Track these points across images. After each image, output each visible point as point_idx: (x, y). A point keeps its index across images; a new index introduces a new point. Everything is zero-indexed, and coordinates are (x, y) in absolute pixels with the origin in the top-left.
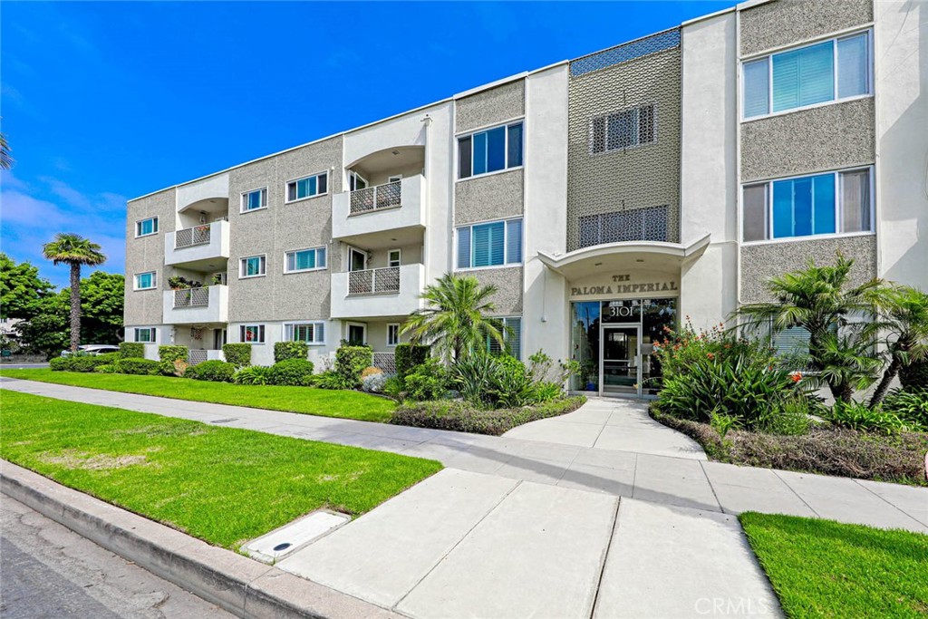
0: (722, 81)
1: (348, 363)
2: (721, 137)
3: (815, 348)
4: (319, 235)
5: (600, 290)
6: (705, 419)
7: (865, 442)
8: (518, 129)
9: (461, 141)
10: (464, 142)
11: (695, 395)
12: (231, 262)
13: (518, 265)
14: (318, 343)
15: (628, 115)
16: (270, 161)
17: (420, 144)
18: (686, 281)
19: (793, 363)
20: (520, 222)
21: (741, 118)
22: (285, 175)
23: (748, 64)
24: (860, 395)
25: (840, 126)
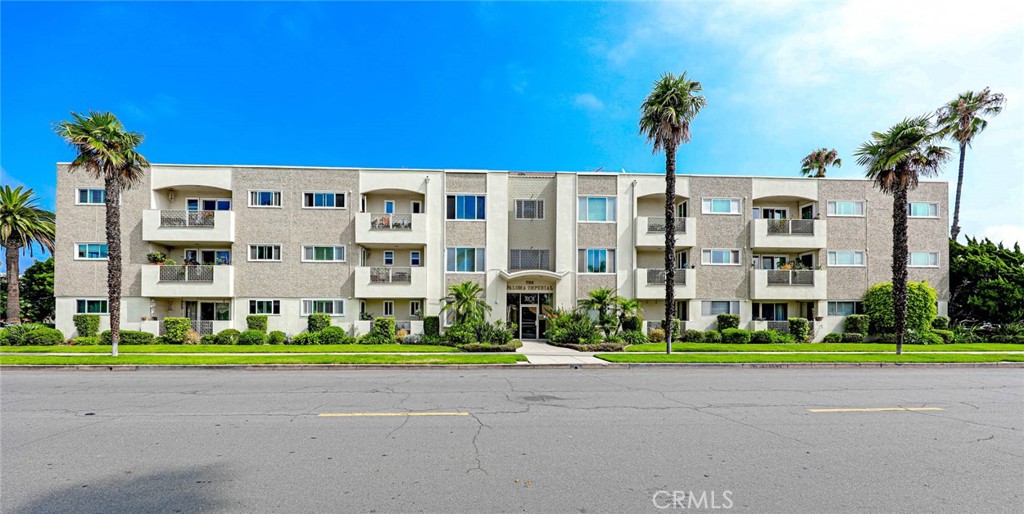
0: (571, 202)
1: (387, 328)
2: (570, 227)
3: (601, 317)
4: (338, 237)
5: (520, 288)
6: (578, 342)
7: (612, 344)
8: (482, 199)
9: (448, 197)
10: (451, 198)
11: (569, 335)
12: (237, 246)
13: (483, 273)
14: (338, 315)
15: (533, 202)
16: (284, 171)
17: (421, 192)
18: (558, 286)
19: (594, 323)
20: (483, 250)
21: (578, 221)
22: (301, 186)
23: (580, 198)
24: (612, 333)
25: (607, 232)
